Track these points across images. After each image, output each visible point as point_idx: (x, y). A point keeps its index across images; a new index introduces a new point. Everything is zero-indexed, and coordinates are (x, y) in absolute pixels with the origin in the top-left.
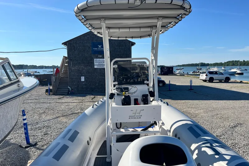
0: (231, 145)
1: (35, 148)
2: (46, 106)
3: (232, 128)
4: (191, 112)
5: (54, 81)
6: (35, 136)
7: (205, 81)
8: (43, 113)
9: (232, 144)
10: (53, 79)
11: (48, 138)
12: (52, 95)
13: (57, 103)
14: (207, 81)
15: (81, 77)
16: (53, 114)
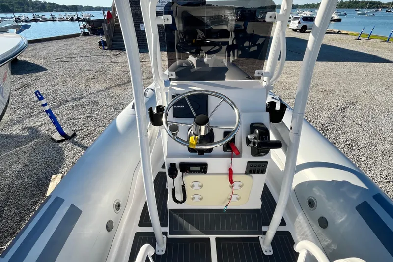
0: (346, 143)
1: (72, 142)
2: (97, 67)
3: (342, 110)
4: (282, 80)
5: (107, 30)
6: (75, 120)
7: (295, 30)
8: (92, 79)
9: (346, 141)
10: (105, 27)
11: (91, 124)
12: (107, 49)
13: (111, 62)
14: (298, 31)
15: (140, 25)
16: (104, 81)
